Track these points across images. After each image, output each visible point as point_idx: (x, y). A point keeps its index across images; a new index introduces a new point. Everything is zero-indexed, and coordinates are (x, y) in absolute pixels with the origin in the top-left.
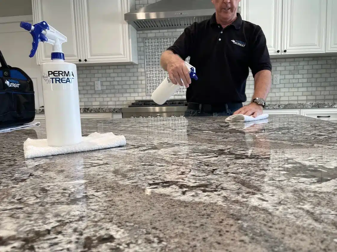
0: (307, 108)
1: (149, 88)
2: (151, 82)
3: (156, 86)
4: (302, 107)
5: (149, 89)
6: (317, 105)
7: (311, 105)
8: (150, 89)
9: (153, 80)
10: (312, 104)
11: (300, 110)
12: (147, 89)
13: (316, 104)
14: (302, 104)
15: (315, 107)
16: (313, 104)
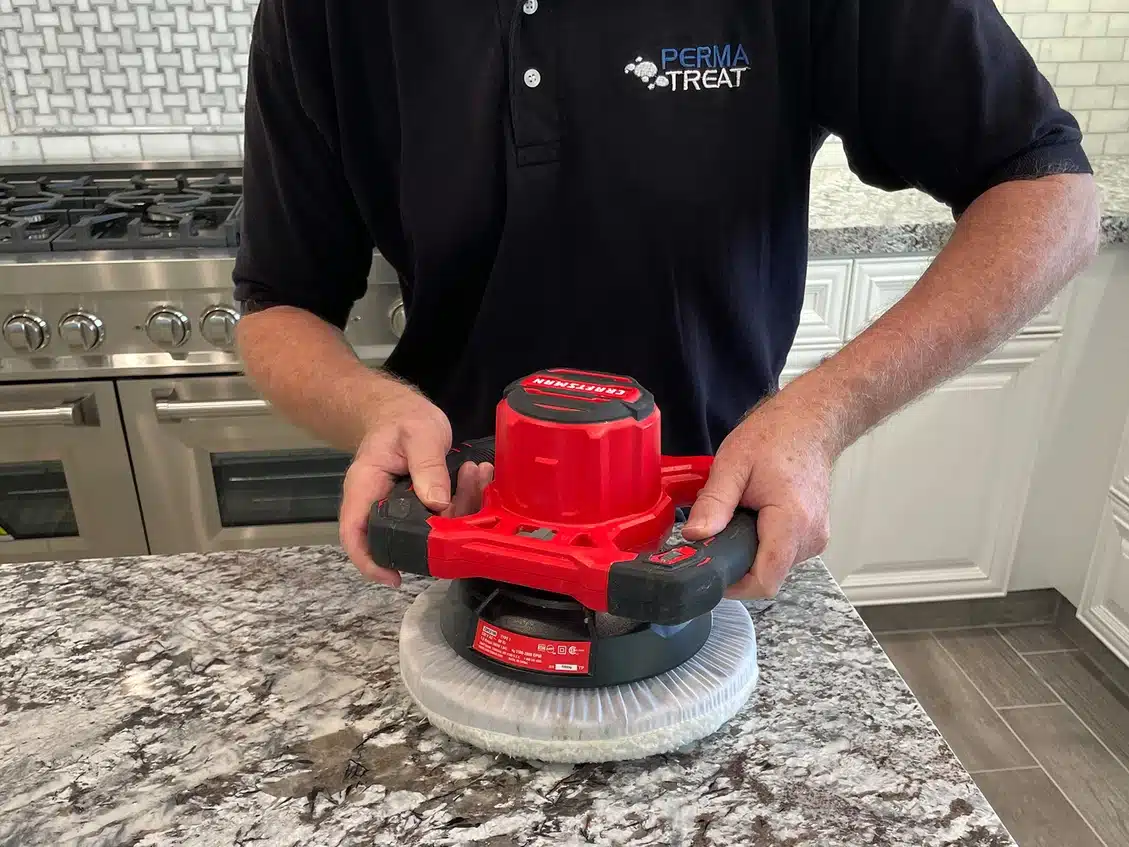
0: (885, 254)
1: (19, 81)
2: (25, 41)
3: (62, 69)
4: (865, 248)
5: (21, 89)
6: (936, 238)
7: (907, 235)
8: (31, 92)
9: (39, 30)
10: (913, 231)
11: (851, 261)
12: (13, 93)
13: (933, 232)
14: (865, 234)
15: (925, 246)
16: (919, 230)
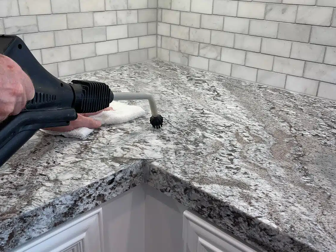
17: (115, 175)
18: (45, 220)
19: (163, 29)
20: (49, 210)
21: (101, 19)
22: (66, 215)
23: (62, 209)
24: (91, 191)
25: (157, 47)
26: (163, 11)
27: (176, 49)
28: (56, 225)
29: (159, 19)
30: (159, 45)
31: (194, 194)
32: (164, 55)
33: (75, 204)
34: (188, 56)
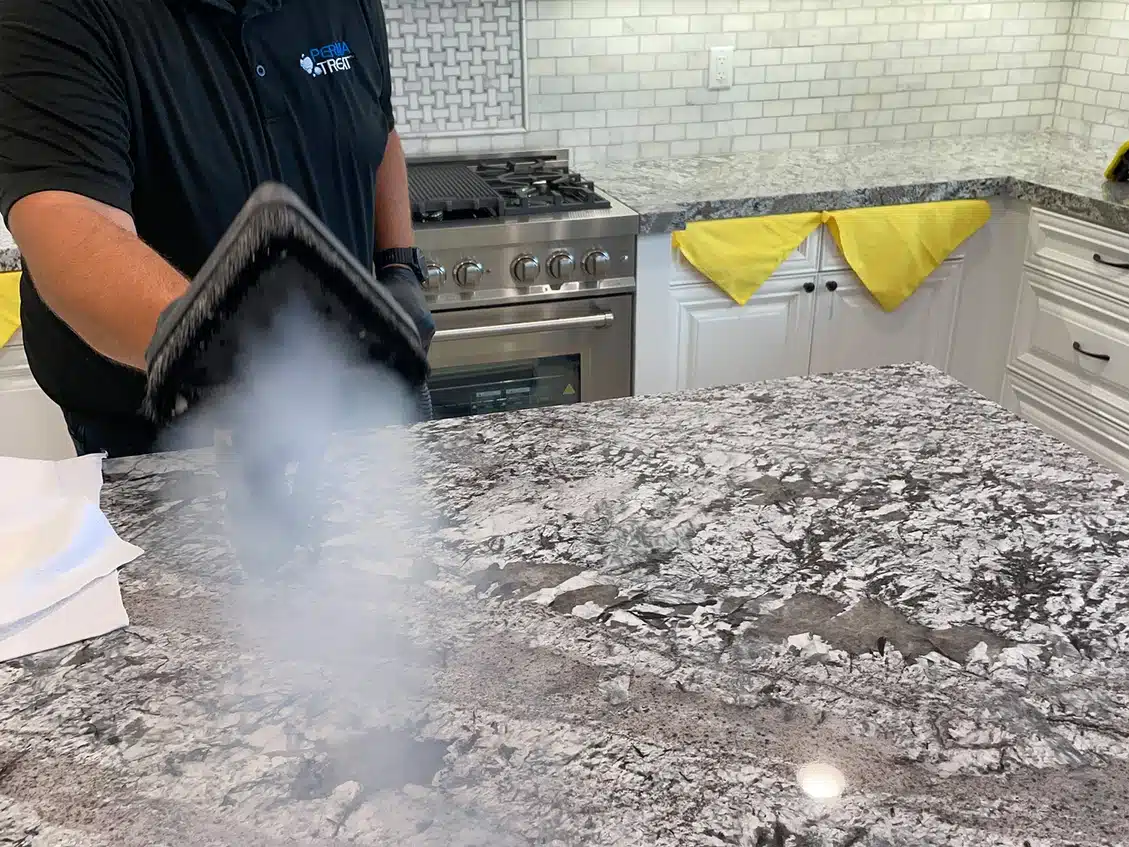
14: (832, 196)
17: (986, 180)
18: (940, 193)
19: (1066, 92)
20: (944, 186)
21: (989, 79)
22: (952, 195)
23: (950, 189)
24: (969, 185)
25: (1054, 114)
26: (1070, 70)
27: (1079, 117)
28: (946, 199)
29: (1064, 80)
30: (1057, 113)
31: (1041, 191)
32: (1062, 125)
33: (958, 190)
34: (1090, 125)
